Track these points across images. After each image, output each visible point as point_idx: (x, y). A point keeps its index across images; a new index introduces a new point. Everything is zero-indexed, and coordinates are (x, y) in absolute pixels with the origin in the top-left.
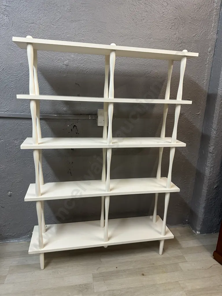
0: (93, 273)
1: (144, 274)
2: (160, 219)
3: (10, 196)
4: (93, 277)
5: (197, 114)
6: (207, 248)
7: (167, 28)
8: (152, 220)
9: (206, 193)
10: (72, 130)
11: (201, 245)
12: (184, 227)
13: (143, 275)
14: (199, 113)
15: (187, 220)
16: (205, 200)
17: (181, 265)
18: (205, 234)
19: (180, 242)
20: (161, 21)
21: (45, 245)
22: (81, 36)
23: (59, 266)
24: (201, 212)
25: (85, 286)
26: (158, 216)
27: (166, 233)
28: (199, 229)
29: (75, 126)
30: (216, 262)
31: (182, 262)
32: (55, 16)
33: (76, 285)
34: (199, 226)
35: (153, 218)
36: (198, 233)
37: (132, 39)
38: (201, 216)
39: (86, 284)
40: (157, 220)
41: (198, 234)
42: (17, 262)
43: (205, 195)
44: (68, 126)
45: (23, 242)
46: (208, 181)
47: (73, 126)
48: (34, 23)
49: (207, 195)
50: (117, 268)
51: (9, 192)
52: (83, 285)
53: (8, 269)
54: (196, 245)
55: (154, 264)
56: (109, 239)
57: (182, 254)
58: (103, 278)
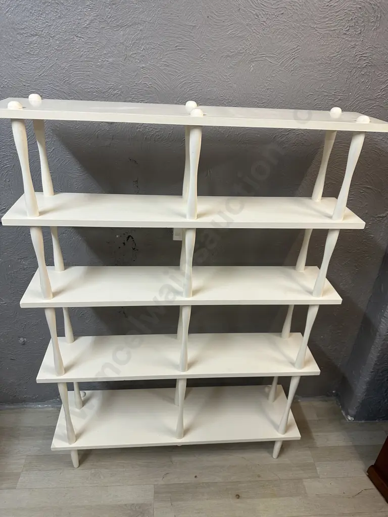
0: (156, 483)
1: (240, 495)
2: (283, 394)
3: (24, 344)
4: (155, 493)
5: (381, 215)
6: (360, 452)
7: (337, 32)
8: (267, 396)
9: (376, 361)
10: (124, 243)
11: (350, 444)
12: (326, 401)
13: (238, 496)
14: (384, 215)
15: (334, 392)
16: (372, 372)
17: (307, 483)
18: (363, 421)
19: (314, 434)
20: (323, 16)
21: (78, 436)
22: (138, 59)
23: (103, 463)
24: (360, 388)
25: (140, 508)
26: (280, 386)
27: (287, 428)
28: (353, 412)
29: (129, 237)
30: (370, 485)
31: (310, 478)
32: (79, 18)
33: (126, 505)
34: (355, 408)
35: (269, 391)
36: (350, 418)
37: (253, 62)
38: (359, 395)
39: (142, 504)
40: (275, 398)
41: (349, 420)
42: (39, 449)
43: (374, 364)
44: (117, 236)
45: (51, 409)
46: (383, 343)
47: (127, 236)
48: (36, 35)
49: (376, 364)
50: (196, 477)
51: (22, 339)
52: (137, 505)
53: (23, 461)
54: (342, 443)
55: (259, 476)
56: (185, 432)
57: (312, 461)
58: (170, 495)
